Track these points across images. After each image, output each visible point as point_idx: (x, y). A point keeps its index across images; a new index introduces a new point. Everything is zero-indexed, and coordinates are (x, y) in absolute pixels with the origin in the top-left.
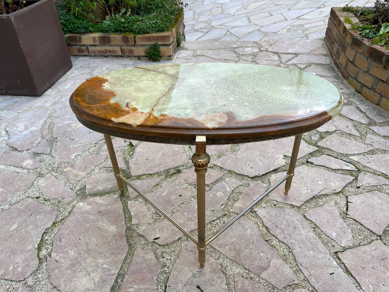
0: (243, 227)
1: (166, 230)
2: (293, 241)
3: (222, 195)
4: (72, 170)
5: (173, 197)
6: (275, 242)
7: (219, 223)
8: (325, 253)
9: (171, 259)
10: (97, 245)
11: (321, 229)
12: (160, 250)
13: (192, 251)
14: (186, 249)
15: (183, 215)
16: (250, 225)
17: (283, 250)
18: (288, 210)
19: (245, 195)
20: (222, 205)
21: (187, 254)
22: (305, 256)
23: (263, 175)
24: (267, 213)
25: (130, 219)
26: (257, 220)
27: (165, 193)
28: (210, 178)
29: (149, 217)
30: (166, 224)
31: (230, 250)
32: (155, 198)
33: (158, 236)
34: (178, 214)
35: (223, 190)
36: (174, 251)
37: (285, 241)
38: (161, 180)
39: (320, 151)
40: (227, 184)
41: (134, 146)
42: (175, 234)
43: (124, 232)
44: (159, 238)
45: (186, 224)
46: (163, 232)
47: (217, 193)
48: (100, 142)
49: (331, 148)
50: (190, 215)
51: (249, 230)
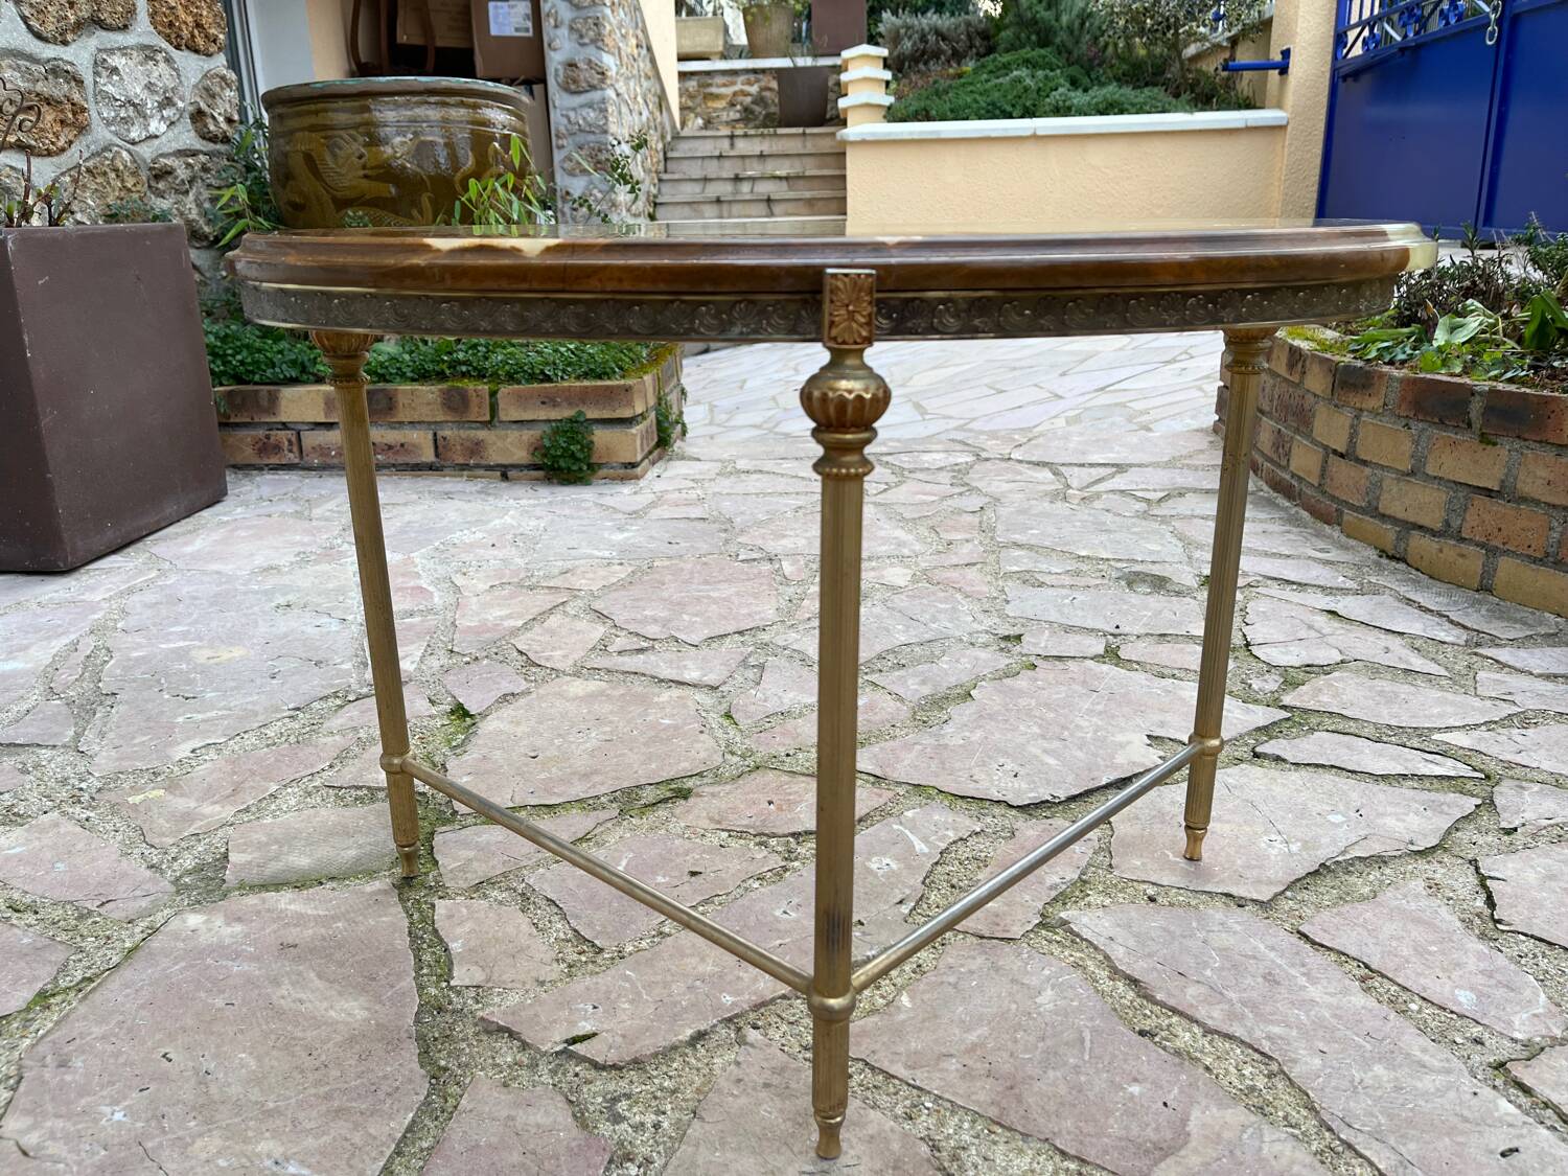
0: (1014, 981)
1: (632, 1002)
2: (1276, 1030)
3: (894, 866)
4: (171, 797)
6: (1185, 1037)
8: (1448, 1072)
9: (657, 1126)
10: (257, 1080)
11: (1400, 981)
12: (598, 1089)
13: (767, 1085)
14: (739, 1081)
16: (1047, 972)
17: (1237, 1068)
18: (1217, 913)
20: (901, 902)
21: (743, 1100)
22: (1354, 1088)
23: (1073, 799)
24: (1119, 925)
25: (444, 967)
26: (1079, 954)
27: (618, 865)
29: (538, 956)
30: (627, 979)
31: (967, 1073)
33: (585, 1027)
35: (896, 850)
36: (674, 1092)
37: (1239, 1032)
38: (600, 824)
39: (1299, 720)
40: (913, 829)
41: (471, 716)
42: (675, 1017)
43: (410, 1021)
44: (594, 1035)
45: (729, 978)
46: (613, 1011)
48: (316, 705)
49: (1344, 712)
51: (1049, 992)
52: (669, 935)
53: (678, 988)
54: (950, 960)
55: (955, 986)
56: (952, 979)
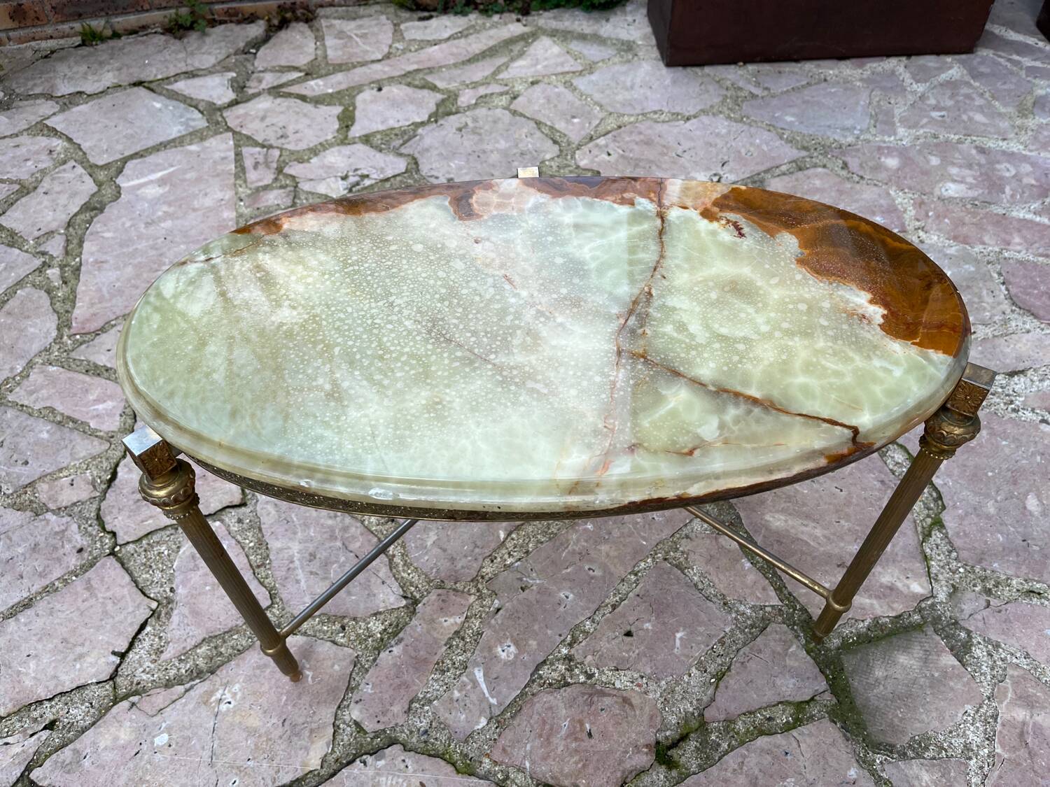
0: (445, 550)
3: (500, 649)
5: (648, 626)
7: (506, 556)
15: (604, 567)
16: (426, 558)
19: (425, 661)
20: (498, 610)
23: (352, 761)
24: (374, 595)
26: (405, 575)
27: (681, 639)
28: (544, 722)
29: (697, 557)
32: (703, 617)
34: (620, 571)
35: (497, 669)
38: (713, 700)
40: (483, 699)
45: (591, 541)
47: (516, 656)
50: (587, 567)
51: (429, 544)
52: (630, 573)
53: (616, 533)
54: (475, 565)
55: (476, 546)
56: (477, 550)
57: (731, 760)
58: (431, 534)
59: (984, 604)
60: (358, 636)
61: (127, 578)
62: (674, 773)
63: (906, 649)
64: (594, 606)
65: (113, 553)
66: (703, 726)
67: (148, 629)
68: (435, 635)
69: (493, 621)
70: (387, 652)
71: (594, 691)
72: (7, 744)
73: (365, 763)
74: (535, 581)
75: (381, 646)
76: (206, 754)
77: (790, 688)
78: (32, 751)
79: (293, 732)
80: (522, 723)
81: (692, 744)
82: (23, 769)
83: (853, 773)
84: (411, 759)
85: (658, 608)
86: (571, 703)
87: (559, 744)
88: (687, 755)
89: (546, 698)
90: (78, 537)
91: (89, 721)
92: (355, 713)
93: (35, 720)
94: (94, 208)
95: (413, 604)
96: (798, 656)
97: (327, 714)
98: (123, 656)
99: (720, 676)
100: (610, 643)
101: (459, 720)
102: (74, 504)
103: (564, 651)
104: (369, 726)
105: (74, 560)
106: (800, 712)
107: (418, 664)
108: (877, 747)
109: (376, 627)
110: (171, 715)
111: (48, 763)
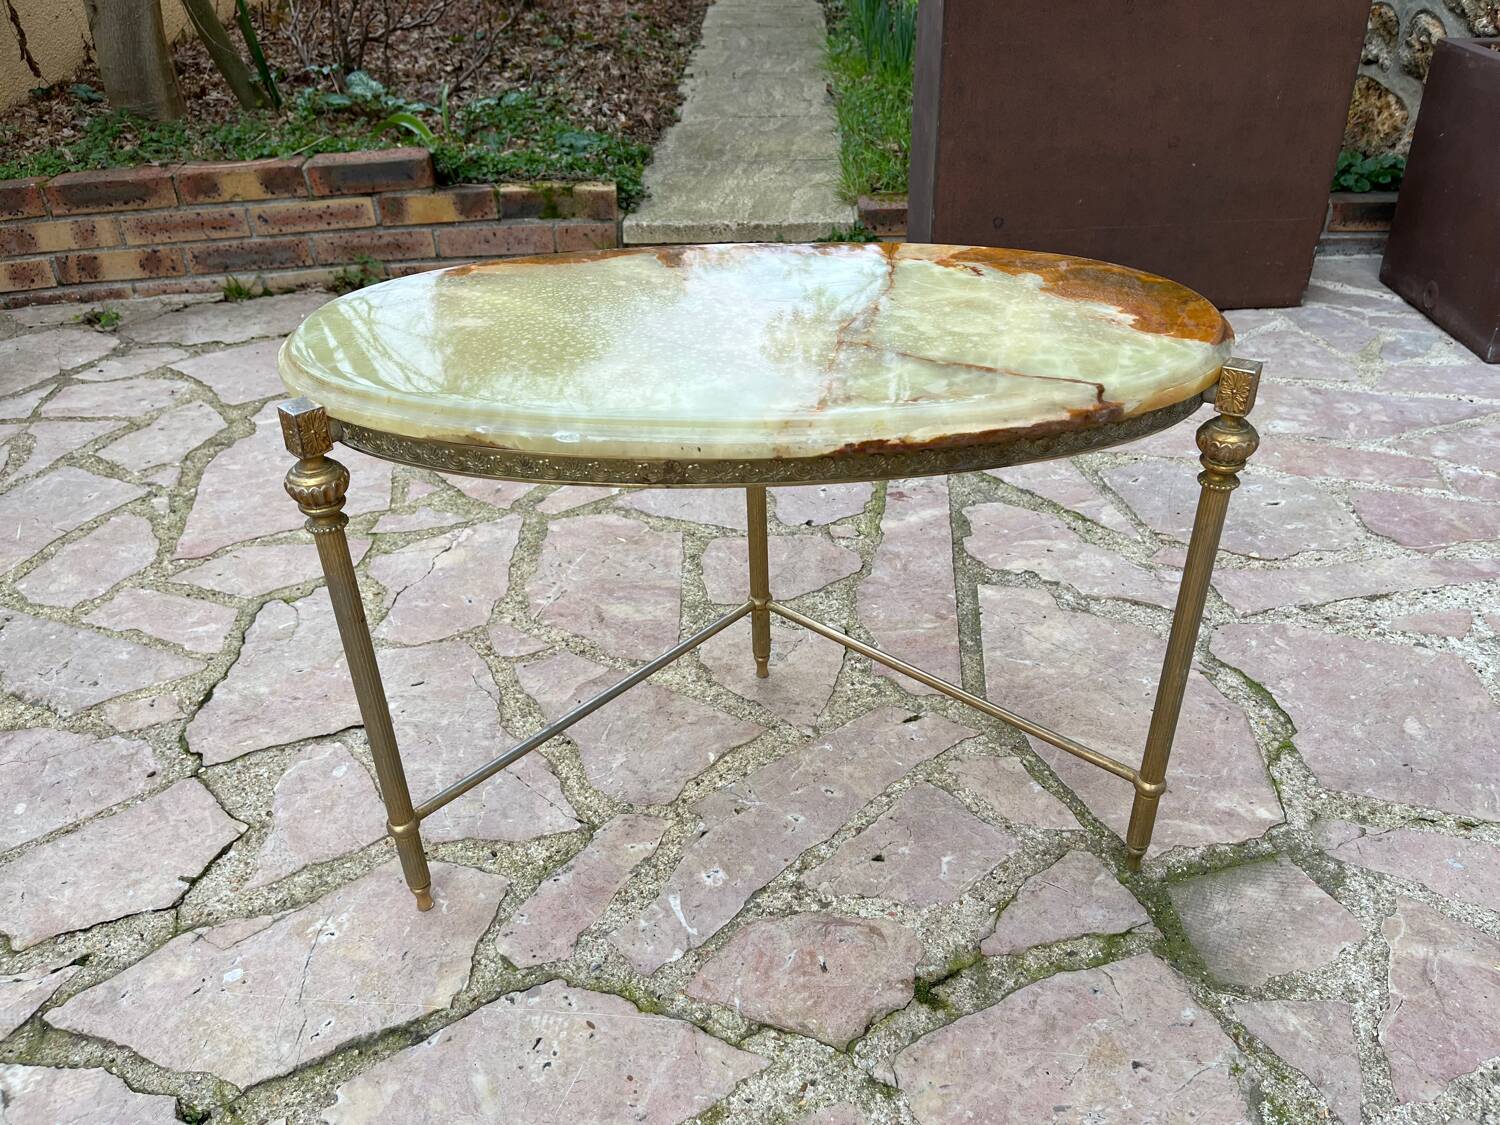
0: (636, 773)
1: (890, 743)
3: (704, 875)
5: (905, 850)
7: (717, 779)
9: (853, 684)
13: (798, 704)
14: (813, 706)
15: (846, 789)
16: (610, 780)
19: (602, 890)
21: (809, 696)
23: (495, 998)
24: (539, 818)
26: (582, 799)
27: (948, 863)
28: (762, 954)
29: (970, 779)
30: (900, 759)
31: (683, 715)
32: (979, 839)
33: (912, 726)
34: (867, 792)
35: (698, 897)
36: (849, 700)
38: (993, 931)
40: (678, 928)
42: (859, 734)
44: (905, 722)
45: (830, 762)
46: (900, 737)
47: (725, 883)
50: (823, 789)
51: (614, 766)
52: (881, 795)
53: (863, 754)
54: (675, 788)
55: (677, 768)
56: (678, 773)
57: (1019, 999)
58: (619, 756)
59: (1359, 832)
60: (513, 863)
61: (211, 800)
62: (940, 1014)
63: (1255, 881)
64: (834, 829)
65: (195, 775)
66: (980, 960)
67: (232, 853)
68: (617, 862)
69: (696, 846)
70: (552, 881)
71: (830, 921)
72: (17, 981)
73: (512, 1000)
74: (754, 803)
75: (544, 873)
76: (293, 992)
77: (1096, 919)
78: (50, 989)
79: (416, 966)
80: (730, 955)
81: (965, 982)
82: (35, 1009)
83: (1189, 1013)
84: (575, 995)
85: (917, 830)
86: (800, 932)
87: (781, 978)
88: (959, 993)
89: (765, 927)
90: (151, 762)
91: (135, 955)
92: (503, 947)
93: (61, 955)
94: (219, 443)
95: (589, 830)
96: (1108, 884)
97: (465, 947)
98: (193, 882)
99: (1002, 907)
100: (853, 869)
101: (646, 953)
102: (152, 726)
103: (791, 877)
104: (521, 961)
105: (141, 785)
106: (1113, 946)
107: (592, 893)
108: (1223, 988)
109: (539, 853)
110: (251, 949)
111: (70, 1003)
